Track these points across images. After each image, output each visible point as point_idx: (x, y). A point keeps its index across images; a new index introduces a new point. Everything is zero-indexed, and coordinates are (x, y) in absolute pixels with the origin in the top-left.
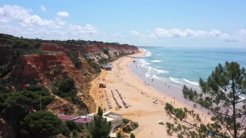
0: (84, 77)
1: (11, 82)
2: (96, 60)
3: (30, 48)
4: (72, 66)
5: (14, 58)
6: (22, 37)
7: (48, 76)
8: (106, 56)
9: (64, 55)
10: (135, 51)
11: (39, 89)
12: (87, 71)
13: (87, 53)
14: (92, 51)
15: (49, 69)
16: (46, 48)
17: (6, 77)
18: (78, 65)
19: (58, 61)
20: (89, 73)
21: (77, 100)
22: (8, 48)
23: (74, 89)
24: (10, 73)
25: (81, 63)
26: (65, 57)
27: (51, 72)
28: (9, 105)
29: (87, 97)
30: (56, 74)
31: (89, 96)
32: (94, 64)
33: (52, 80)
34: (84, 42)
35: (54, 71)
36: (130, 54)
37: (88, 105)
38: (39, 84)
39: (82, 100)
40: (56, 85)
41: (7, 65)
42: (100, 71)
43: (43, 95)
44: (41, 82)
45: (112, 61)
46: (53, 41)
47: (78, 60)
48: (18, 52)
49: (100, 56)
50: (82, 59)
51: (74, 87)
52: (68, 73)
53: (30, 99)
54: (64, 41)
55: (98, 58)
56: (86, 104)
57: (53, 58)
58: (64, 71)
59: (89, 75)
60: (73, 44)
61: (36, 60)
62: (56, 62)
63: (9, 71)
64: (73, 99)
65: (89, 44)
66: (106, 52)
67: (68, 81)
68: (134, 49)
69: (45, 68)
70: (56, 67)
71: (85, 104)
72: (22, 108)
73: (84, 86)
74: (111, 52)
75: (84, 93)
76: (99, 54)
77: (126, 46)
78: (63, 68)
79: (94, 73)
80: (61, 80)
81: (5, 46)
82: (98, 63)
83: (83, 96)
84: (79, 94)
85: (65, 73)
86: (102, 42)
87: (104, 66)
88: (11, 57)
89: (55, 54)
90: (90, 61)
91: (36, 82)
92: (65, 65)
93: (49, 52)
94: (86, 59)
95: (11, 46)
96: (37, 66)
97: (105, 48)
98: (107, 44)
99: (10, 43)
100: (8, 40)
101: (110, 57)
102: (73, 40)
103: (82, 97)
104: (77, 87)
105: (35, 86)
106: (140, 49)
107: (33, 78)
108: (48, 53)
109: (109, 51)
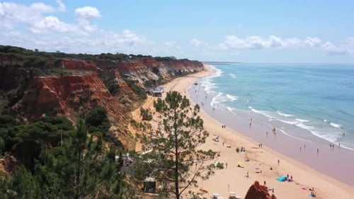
0: (122, 106)
1: (22, 113)
2: (141, 82)
3: (48, 67)
4: (105, 91)
5: (26, 79)
6: (36, 50)
7: (71, 104)
8: (155, 77)
9: (93, 76)
10: (199, 69)
11: (60, 122)
12: (126, 98)
13: (128, 72)
14: (136, 70)
15: (73, 96)
16: (70, 67)
17: (16, 105)
18: (114, 90)
19: (86, 84)
20: (130, 101)
21: (109, 136)
22: (18, 66)
23: (105, 121)
24: (20, 101)
25: (118, 87)
26: (95, 79)
27: (76, 99)
28: (21, 140)
29: (123, 132)
30: (82, 101)
31: (126, 131)
32: (137, 87)
33: (76, 110)
34: (125, 56)
35: (80, 98)
36: (190, 73)
37: (124, 142)
38: (59, 115)
39: (117, 136)
40: (82, 116)
41: (16, 90)
42: (146, 98)
43: (65, 129)
44: (62, 112)
45: (163, 84)
46: (81, 56)
47: (114, 82)
48: (31, 72)
49: (146, 76)
50: (120, 81)
51: (106, 119)
52: (99, 100)
53: (46, 132)
54: (96, 56)
55: (143, 80)
56: (122, 142)
57: (79, 80)
58: (93, 97)
59: (130, 103)
60: (108, 59)
61: (55, 83)
62: (83, 86)
63: (20, 97)
64: (104, 135)
65: (132, 58)
66: (156, 71)
67: (99, 112)
68: (197, 66)
69: (67, 94)
70: (82, 93)
71: (120, 142)
72: (36, 143)
73: (121, 119)
74: (164, 71)
75: (120, 126)
76: (145, 74)
77: (185, 62)
78: (92, 93)
79: (136, 101)
80: (89, 109)
81: (14, 63)
82: (143, 86)
83: (118, 131)
84: (113, 128)
85: (95, 100)
86: (150, 57)
87: (151, 90)
88: (22, 79)
89: (81, 74)
90: (131, 84)
91: (56, 113)
92: (94, 90)
93: (73, 71)
94: (126, 81)
95: (21, 64)
96: (57, 90)
97: (154, 65)
98: (158, 59)
99: (21, 59)
100: (17, 55)
101: (161, 78)
102: (108, 54)
103: (116, 132)
104: (111, 118)
105: (55, 118)
106: (206, 66)
107: (51, 107)
108: (71, 74)
109: (161, 70)
